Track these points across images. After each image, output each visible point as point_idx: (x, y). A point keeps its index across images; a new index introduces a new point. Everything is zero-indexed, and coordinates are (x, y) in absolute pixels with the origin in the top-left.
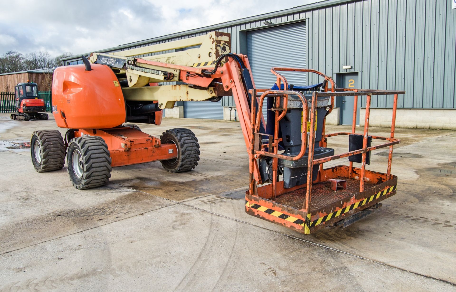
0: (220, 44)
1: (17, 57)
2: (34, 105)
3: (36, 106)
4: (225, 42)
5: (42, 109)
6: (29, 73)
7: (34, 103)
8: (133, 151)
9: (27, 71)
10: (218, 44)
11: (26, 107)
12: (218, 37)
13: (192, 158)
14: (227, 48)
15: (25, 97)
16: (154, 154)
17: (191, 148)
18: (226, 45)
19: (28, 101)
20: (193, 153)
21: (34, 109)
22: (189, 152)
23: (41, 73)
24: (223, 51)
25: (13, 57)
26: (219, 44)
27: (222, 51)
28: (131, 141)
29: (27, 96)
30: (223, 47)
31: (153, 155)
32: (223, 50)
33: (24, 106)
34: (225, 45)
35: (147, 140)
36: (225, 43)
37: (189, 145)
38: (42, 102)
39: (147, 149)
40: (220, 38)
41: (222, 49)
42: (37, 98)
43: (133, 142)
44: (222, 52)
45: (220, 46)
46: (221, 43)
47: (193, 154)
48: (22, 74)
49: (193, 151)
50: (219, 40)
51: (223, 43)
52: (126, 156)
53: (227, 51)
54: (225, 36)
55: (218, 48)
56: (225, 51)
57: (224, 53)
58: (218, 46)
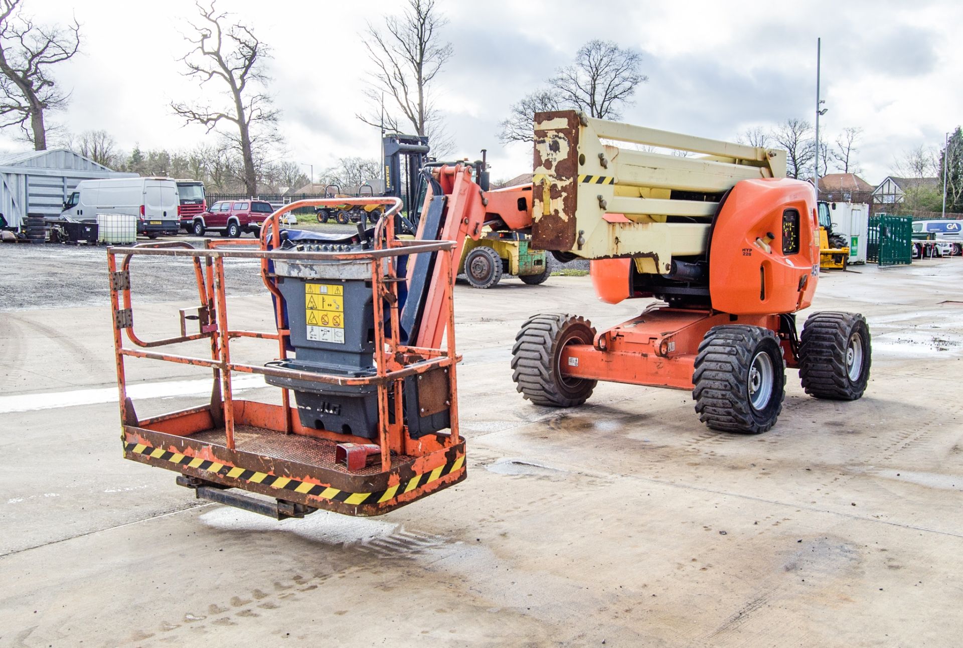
0: (545, 138)
4: (558, 131)
8: (618, 356)
10: (539, 138)
12: (539, 123)
13: (713, 397)
14: (563, 145)
16: (661, 371)
17: (714, 373)
18: (560, 138)
20: (716, 387)
22: (707, 382)
24: (552, 152)
26: (542, 139)
27: (549, 152)
28: (620, 334)
31: (657, 373)
32: (551, 149)
34: (557, 139)
35: (650, 338)
36: (558, 133)
37: (713, 365)
39: (645, 358)
40: (546, 125)
41: (549, 148)
43: (623, 336)
44: (548, 155)
45: (544, 142)
46: (547, 136)
47: (717, 389)
49: (717, 384)
50: (543, 131)
51: (550, 134)
52: (604, 362)
53: (560, 150)
54: (558, 119)
55: (540, 147)
56: (557, 152)
57: (554, 156)
58: (539, 142)
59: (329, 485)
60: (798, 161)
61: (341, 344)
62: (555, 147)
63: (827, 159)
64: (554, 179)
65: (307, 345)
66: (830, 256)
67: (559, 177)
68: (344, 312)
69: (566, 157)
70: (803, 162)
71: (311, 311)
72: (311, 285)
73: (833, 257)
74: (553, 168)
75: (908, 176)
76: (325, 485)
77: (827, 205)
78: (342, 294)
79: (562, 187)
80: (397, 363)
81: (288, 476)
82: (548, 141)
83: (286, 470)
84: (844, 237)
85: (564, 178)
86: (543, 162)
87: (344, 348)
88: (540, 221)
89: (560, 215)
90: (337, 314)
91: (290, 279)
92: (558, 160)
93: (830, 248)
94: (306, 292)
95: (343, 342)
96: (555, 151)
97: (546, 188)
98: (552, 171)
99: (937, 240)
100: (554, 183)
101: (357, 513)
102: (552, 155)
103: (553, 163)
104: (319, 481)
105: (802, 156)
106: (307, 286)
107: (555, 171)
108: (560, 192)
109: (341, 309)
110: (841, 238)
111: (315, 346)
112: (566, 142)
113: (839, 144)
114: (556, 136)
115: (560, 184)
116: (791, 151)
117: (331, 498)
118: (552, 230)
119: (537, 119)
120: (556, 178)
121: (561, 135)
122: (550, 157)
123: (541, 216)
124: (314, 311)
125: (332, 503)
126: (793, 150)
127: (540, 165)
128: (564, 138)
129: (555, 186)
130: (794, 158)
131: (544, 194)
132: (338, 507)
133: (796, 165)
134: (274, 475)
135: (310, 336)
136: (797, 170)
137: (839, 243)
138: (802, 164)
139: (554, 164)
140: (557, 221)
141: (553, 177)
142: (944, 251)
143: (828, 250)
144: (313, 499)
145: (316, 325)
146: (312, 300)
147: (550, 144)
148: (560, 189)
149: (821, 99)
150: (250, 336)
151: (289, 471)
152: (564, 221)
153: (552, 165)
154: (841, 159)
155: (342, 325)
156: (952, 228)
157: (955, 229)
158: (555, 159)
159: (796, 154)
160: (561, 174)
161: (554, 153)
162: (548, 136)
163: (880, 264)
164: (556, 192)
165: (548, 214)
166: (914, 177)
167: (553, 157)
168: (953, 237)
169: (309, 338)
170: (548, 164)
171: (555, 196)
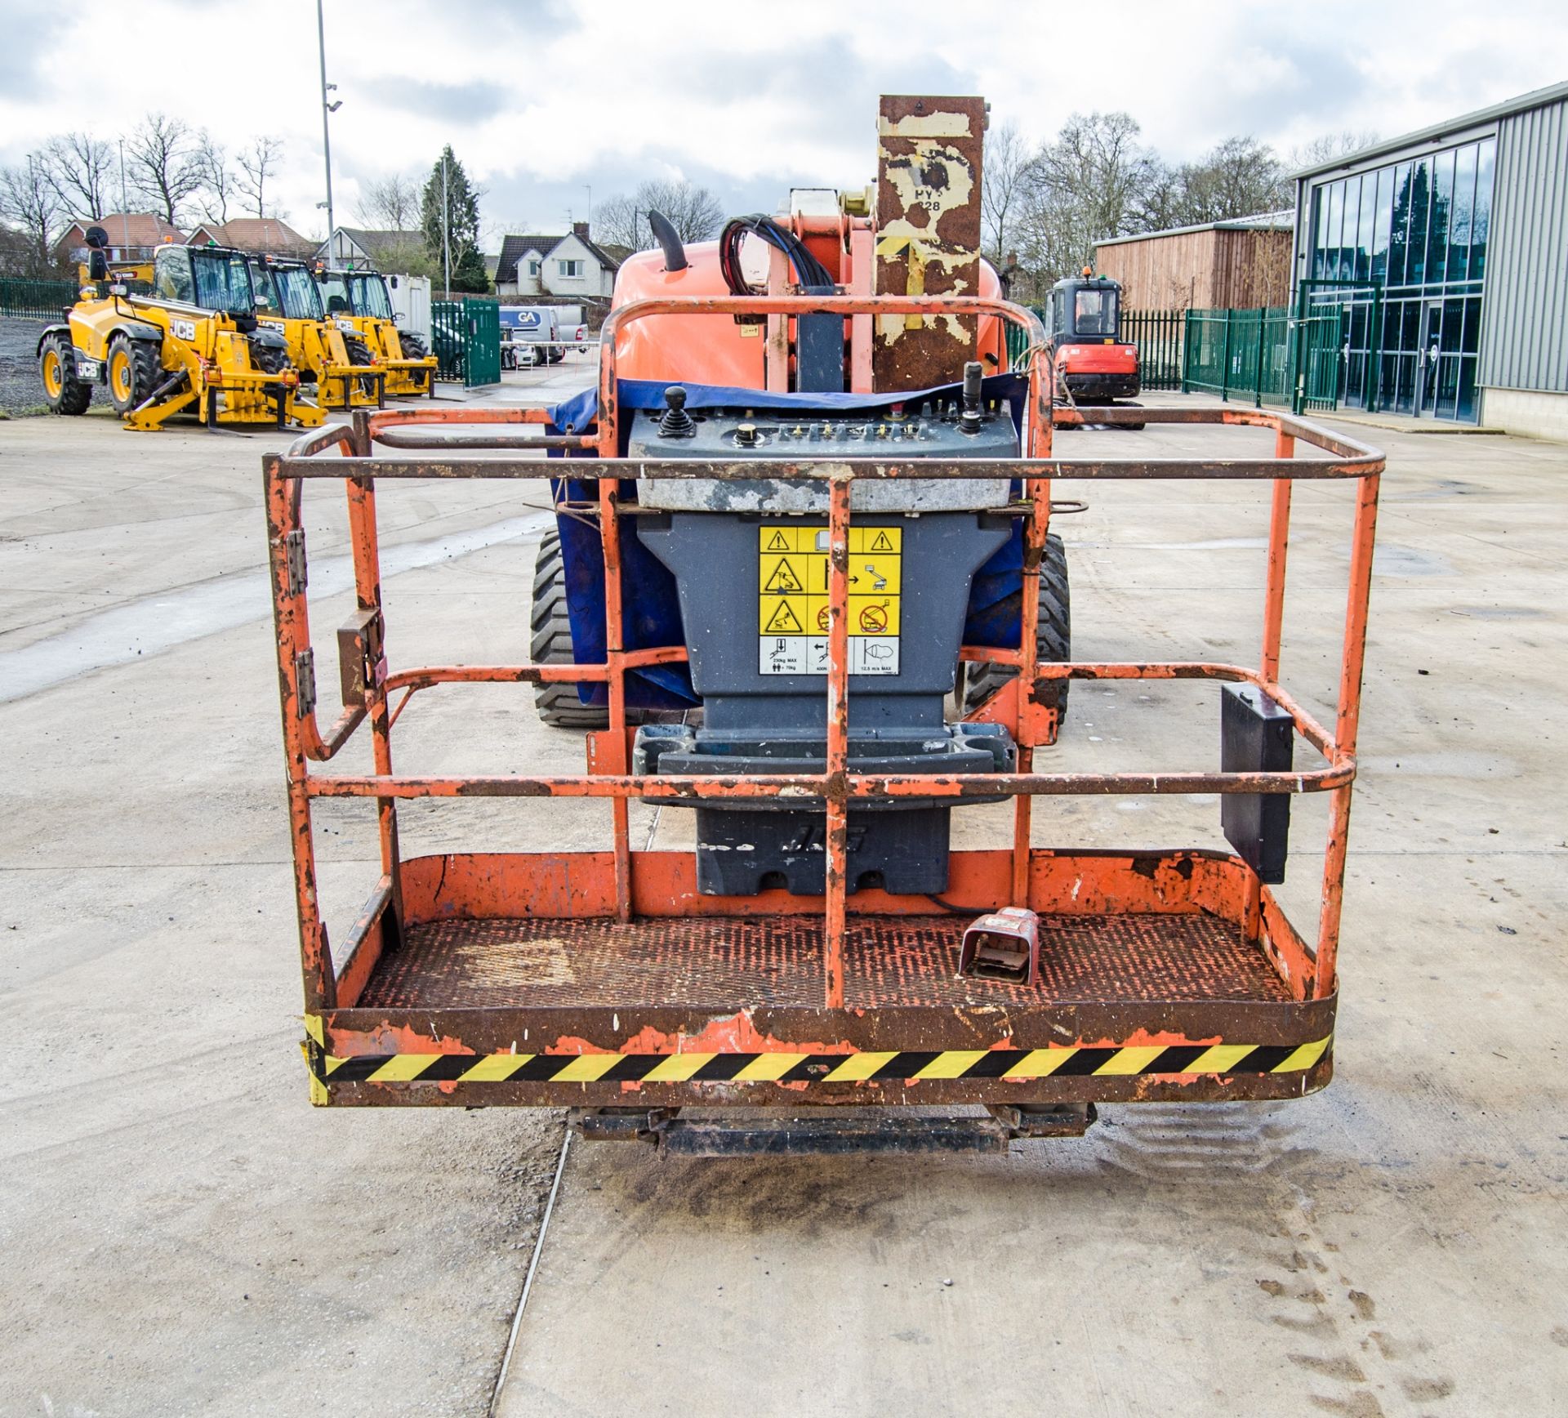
0: (911, 157)
1: (1255, 159)
2: (1094, 368)
3: (1101, 374)
4: (944, 141)
5: (1123, 385)
6: (1219, 230)
7: (1095, 361)
9: (1211, 225)
10: (895, 154)
11: (1067, 374)
12: (895, 120)
14: (957, 173)
15: (1070, 337)
18: (950, 158)
19: (1075, 350)
21: (1093, 385)
23: (1243, 231)
24: (929, 188)
25: (1241, 163)
26: (900, 157)
27: (922, 188)
29: (1075, 333)
30: (926, 169)
32: (925, 182)
33: (1060, 370)
34: (941, 160)
36: (944, 147)
38: (1129, 357)
40: (909, 126)
41: (919, 180)
42: (1111, 341)
44: (918, 194)
45: (906, 164)
46: (914, 152)
48: (1197, 235)
50: (905, 138)
51: (924, 147)
53: (950, 185)
54: (942, 114)
55: (895, 175)
56: (943, 189)
57: (934, 197)
58: (894, 165)
59: (1219, 1039)
60: (171, 193)
61: (890, 675)
62: (936, 178)
63: (225, 190)
64: (934, 250)
65: (763, 688)
66: (406, 373)
67: (947, 246)
68: (901, 595)
69: (966, 202)
70: (181, 194)
71: (780, 598)
72: (782, 530)
73: (410, 376)
74: (932, 225)
75: (379, 228)
76: (1203, 1042)
77: (383, 280)
78: (897, 549)
79: (955, 268)
80: (1036, 705)
81: (1065, 1042)
82: (918, 161)
83: (1062, 1030)
84: (421, 338)
85: (960, 248)
86: (906, 211)
87: (897, 686)
88: (899, 342)
89: (949, 329)
90: (880, 601)
91: (699, 518)
92: (944, 207)
93: (405, 357)
94: (763, 548)
95: (895, 670)
96: (937, 187)
97: (915, 270)
98: (930, 231)
99: (515, 341)
100: (935, 258)
101: (1306, 1090)
102: (929, 195)
103: (931, 213)
104: (1182, 1035)
105: (180, 183)
106: (767, 534)
107: (937, 231)
108: (951, 278)
109: (894, 586)
110: (415, 340)
111: (792, 686)
112: (965, 169)
113: (245, 165)
114: (938, 153)
115: (949, 262)
116: (156, 171)
117: (1225, 1069)
118: (929, 364)
119: (888, 111)
120: (938, 247)
121: (952, 151)
122: (924, 199)
123: (900, 331)
124: (788, 599)
125: (1227, 1081)
126: (160, 170)
127: (898, 218)
128: (958, 159)
129: (935, 265)
130: (163, 184)
131: (909, 282)
132: (1251, 1087)
133: (168, 200)
134: (1014, 1048)
135: (771, 663)
136: (171, 210)
137: (414, 349)
138: (179, 198)
139: (935, 216)
140: (944, 344)
141: (932, 245)
142: (525, 359)
143: (401, 362)
144: (1163, 1083)
145: (799, 632)
146: (784, 569)
147: (922, 171)
148: (949, 272)
149: (328, 81)
150: (492, 679)
151: (1067, 1029)
152: (960, 343)
153: (929, 219)
154: (250, 193)
155: (893, 627)
156: (526, 320)
157: (531, 321)
158: (937, 206)
159: (167, 177)
160: (954, 239)
161: (934, 191)
162: (919, 152)
163: (467, 385)
164: (940, 278)
165: (919, 327)
166: (389, 229)
167: (932, 200)
168: (529, 335)
169: (766, 667)
170: (918, 216)
171: (939, 287)
